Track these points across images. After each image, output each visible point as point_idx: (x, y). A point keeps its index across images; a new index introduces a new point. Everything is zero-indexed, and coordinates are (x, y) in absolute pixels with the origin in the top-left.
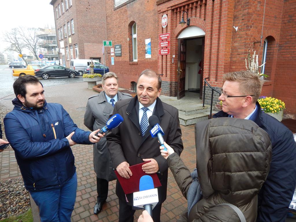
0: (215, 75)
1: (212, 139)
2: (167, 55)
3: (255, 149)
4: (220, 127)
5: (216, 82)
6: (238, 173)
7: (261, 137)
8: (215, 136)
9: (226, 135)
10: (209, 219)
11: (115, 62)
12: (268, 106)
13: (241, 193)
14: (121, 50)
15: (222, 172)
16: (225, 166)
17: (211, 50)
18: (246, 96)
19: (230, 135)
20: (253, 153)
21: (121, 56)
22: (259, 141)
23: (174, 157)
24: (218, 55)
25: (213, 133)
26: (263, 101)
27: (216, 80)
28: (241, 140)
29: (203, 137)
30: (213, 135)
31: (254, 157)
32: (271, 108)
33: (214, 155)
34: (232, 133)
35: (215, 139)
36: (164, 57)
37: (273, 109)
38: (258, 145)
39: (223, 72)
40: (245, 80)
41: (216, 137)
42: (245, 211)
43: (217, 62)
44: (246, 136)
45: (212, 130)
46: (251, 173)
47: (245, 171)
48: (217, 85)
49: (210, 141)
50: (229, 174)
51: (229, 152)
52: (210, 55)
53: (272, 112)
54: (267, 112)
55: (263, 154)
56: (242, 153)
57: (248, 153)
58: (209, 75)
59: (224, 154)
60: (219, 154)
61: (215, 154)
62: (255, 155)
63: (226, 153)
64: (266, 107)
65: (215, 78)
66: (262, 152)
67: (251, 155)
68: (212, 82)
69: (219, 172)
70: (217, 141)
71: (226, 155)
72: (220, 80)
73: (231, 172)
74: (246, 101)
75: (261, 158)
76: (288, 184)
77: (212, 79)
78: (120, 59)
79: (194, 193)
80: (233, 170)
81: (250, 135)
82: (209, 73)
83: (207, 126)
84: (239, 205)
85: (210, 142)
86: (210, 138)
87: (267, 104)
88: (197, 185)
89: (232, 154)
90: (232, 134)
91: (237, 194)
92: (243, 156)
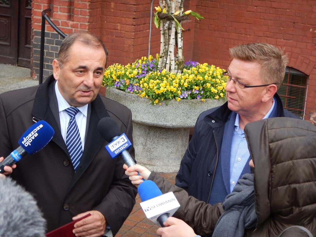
0: (67, 4)
4: (282, 129)
5: (71, 23)
6: (306, 183)
8: (278, 141)
9: (292, 138)
12: (209, 85)
13: (309, 208)
15: (286, 185)
16: (291, 177)
18: (269, 85)
19: (297, 139)
25: (275, 136)
26: (196, 72)
27: (70, 17)
29: (261, 143)
30: (275, 140)
32: (213, 90)
33: (274, 166)
34: (299, 136)
35: (278, 144)
37: (216, 91)
44: (314, 139)
47: (313, 181)
48: (74, 29)
49: (271, 147)
51: (296, 159)
53: (216, 97)
54: (206, 98)
59: (291, 161)
60: (284, 163)
64: (202, 86)
65: (66, 10)
68: (60, 21)
69: (282, 187)
70: (281, 146)
71: (293, 163)
72: (80, 16)
73: (299, 182)
74: (267, 92)
77: (59, 13)
86: (270, 144)
87: (204, 79)
89: (301, 161)
91: (305, 210)
92: (312, 162)
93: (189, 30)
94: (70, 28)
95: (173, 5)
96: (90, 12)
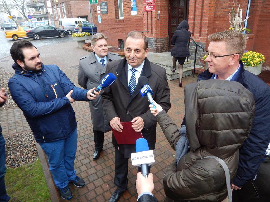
0: (199, 31)
1: (200, 101)
2: (152, 11)
3: (241, 110)
4: (208, 89)
5: (200, 38)
6: (223, 131)
7: (247, 98)
8: (203, 98)
9: (214, 97)
10: (197, 170)
11: (102, 20)
12: (249, 60)
13: (226, 148)
14: (107, 8)
15: (209, 130)
16: (212, 125)
17: (195, 4)
18: (233, 55)
19: (218, 97)
20: (238, 114)
21: (107, 14)
22: (245, 102)
23: (163, 114)
24: (202, 9)
25: (202, 95)
27: (200, 36)
28: (228, 102)
29: (192, 99)
30: (202, 97)
31: (240, 117)
32: (251, 62)
33: (201, 115)
34: (220, 95)
35: (203, 101)
36: (150, 13)
38: (244, 106)
39: (207, 27)
40: (232, 39)
41: (205, 99)
42: (229, 162)
43: (202, 18)
44: (233, 98)
45: (200, 92)
46: (236, 130)
47: (230, 129)
48: (201, 40)
49: (199, 102)
50: (216, 131)
51: (216, 113)
52: (195, 10)
55: (248, 114)
56: (229, 113)
57: (234, 114)
58: (193, 31)
59: (212, 114)
60: (207, 115)
61: (203, 114)
62: (241, 115)
63: (214, 114)
65: (199, 33)
66: (247, 112)
67: (237, 115)
68: (196, 37)
69: (206, 130)
70: (205, 102)
71: (213, 116)
72: (203, 35)
73: (217, 130)
74: (232, 59)
75: (246, 117)
76: (266, 136)
77: (196, 34)
78: (107, 17)
79: (182, 146)
80: (219, 129)
81: (236, 97)
82: (194, 28)
83: (195, 88)
84: (224, 158)
85: (198, 104)
86: (199, 100)
87: (248, 58)
88: (185, 140)
89: (219, 114)
90: (220, 97)
91: (222, 149)
92: (229, 116)
93: (252, 38)
94: (200, 40)
95: (237, 26)
96: (207, 33)
